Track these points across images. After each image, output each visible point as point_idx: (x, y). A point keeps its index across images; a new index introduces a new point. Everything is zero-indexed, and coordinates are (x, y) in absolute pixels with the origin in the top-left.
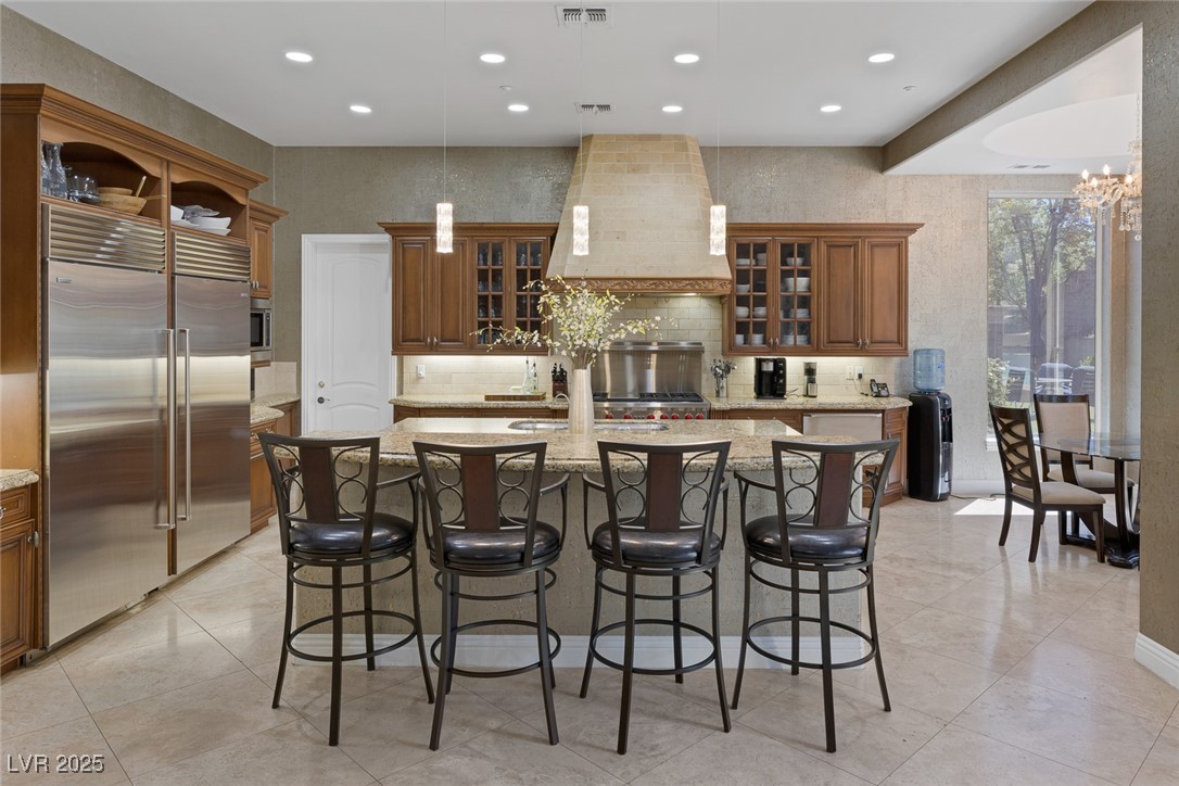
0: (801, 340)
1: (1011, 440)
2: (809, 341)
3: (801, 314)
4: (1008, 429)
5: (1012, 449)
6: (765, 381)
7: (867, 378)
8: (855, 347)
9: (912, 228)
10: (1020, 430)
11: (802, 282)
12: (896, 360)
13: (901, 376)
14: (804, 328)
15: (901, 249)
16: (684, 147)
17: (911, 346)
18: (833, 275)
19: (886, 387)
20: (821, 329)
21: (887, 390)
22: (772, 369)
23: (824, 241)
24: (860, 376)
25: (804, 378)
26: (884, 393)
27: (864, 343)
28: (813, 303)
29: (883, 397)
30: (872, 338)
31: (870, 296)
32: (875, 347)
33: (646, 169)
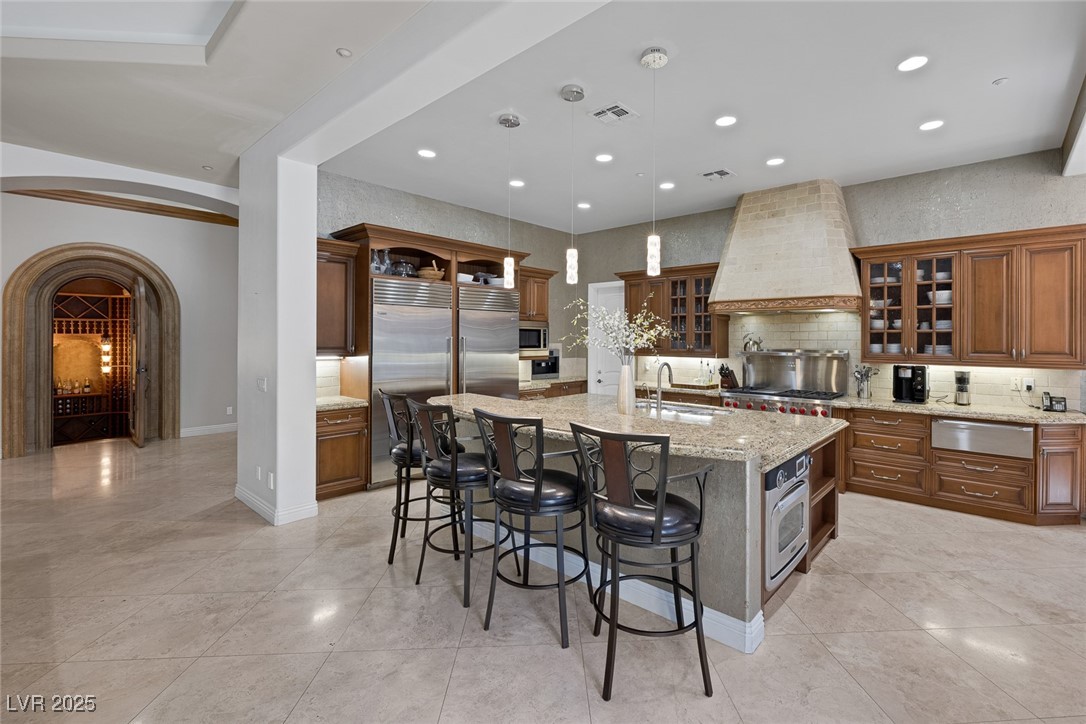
0: (942, 349)
2: (951, 351)
3: (941, 325)
6: (904, 387)
8: (1008, 358)
11: (943, 295)
18: (979, 286)
19: (1065, 401)
20: (964, 339)
21: (1065, 405)
22: (910, 376)
23: (968, 254)
24: (1029, 388)
25: (955, 386)
26: (1058, 407)
27: (1019, 354)
28: (955, 314)
29: (1056, 411)
30: (1031, 349)
31: (1028, 305)
32: (1036, 358)
33: (783, 213)
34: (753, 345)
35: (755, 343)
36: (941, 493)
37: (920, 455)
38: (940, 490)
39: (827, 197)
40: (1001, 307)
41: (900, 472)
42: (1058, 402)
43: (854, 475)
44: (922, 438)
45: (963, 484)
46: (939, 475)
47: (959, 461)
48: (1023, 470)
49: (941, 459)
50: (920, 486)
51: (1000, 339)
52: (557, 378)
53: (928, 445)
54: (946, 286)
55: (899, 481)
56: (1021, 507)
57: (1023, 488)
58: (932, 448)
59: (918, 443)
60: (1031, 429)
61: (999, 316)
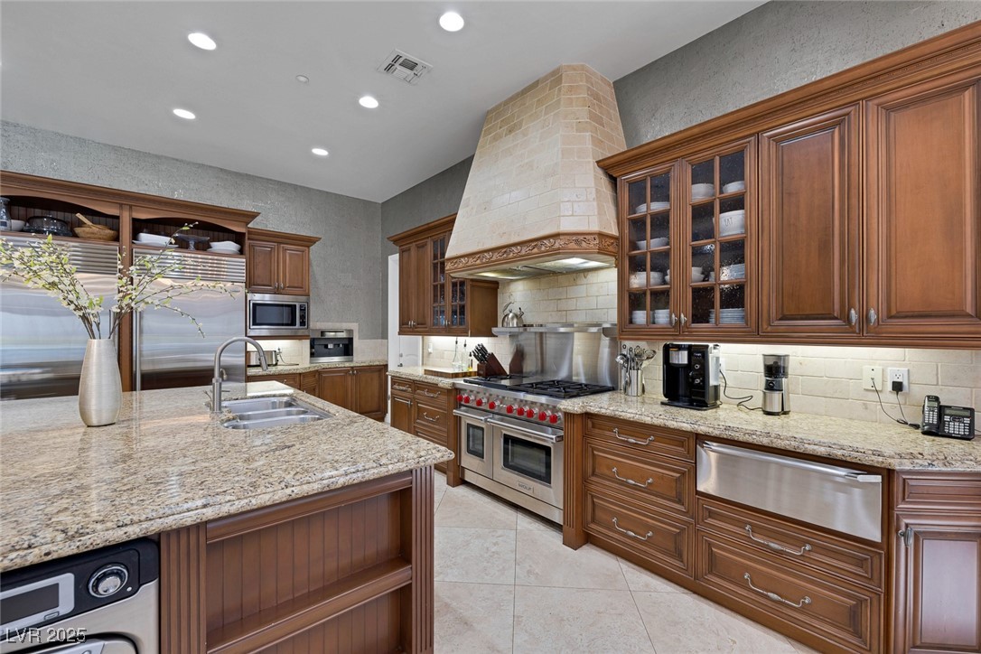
18: (790, 194)
19: (972, 417)
20: (765, 296)
21: (971, 426)
22: (686, 362)
23: (770, 137)
24: (897, 387)
25: (761, 379)
26: (954, 427)
27: (864, 318)
28: (750, 252)
29: (949, 436)
30: (889, 309)
31: (883, 219)
32: (899, 325)
33: (520, 125)
34: (512, 318)
35: (516, 316)
36: (710, 577)
37: (680, 502)
38: (710, 572)
39: (571, 89)
40: (828, 230)
41: (650, 528)
42: (955, 418)
43: (593, 521)
44: (683, 474)
45: (748, 569)
46: (710, 544)
47: (742, 524)
48: (860, 563)
49: (711, 514)
50: (680, 557)
51: (830, 291)
52: (352, 361)
53: (692, 486)
54: (736, 203)
55: (648, 542)
56: (854, 641)
57: (861, 601)
58: (698, 493)
59: (677, 480)
60: (878, 479)
61: (825, 247)
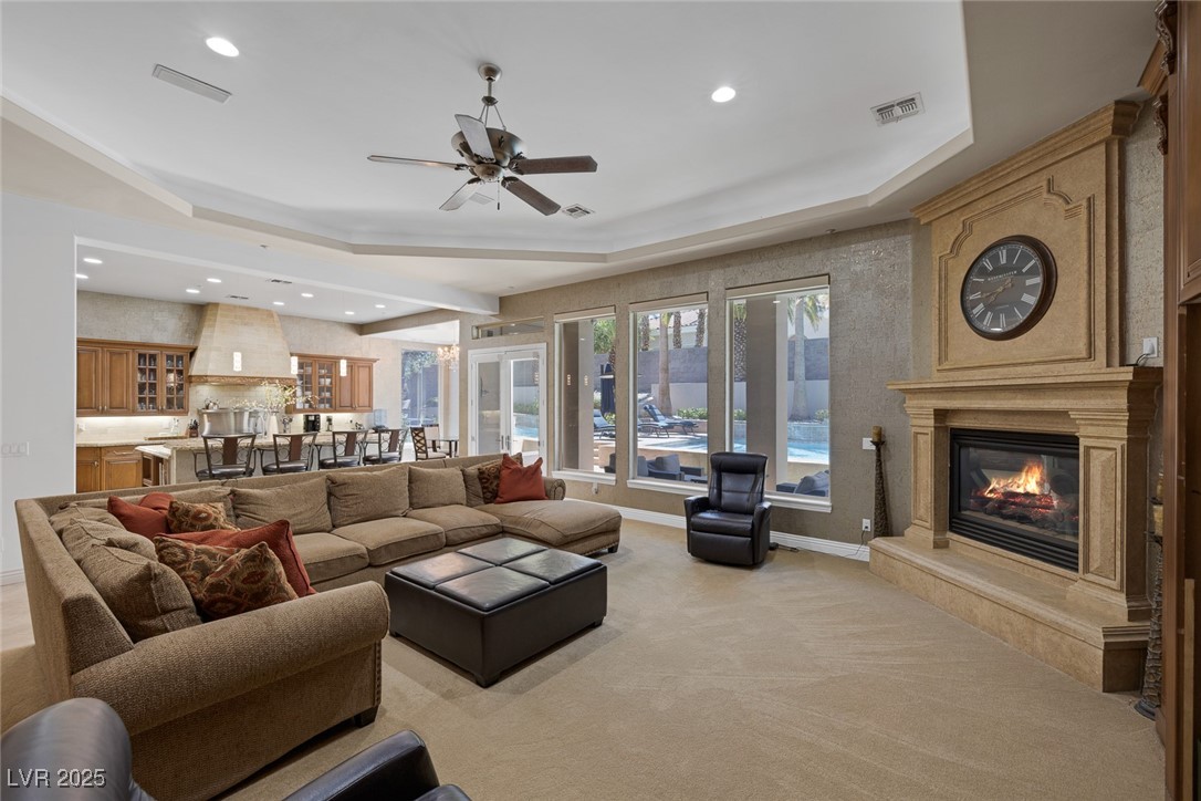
0: (327, 406)
1: (418, 438)
2: (331, 406)
3: (328, 394)
4: (417, 435)
5: (418, 441)
6: (311, 425)
7: (354, 422)
8: (351, 408)
9: (375, 361)
10: (421, 434)
11: (328, 381)
12: (366, 414)
13: (368, 421)
14: (329, 401)
15: (370, 368)
16: (272, 316)
17: (374, 408)
22: (313, 419)
25: (328, 421)
39: (277, 321)
